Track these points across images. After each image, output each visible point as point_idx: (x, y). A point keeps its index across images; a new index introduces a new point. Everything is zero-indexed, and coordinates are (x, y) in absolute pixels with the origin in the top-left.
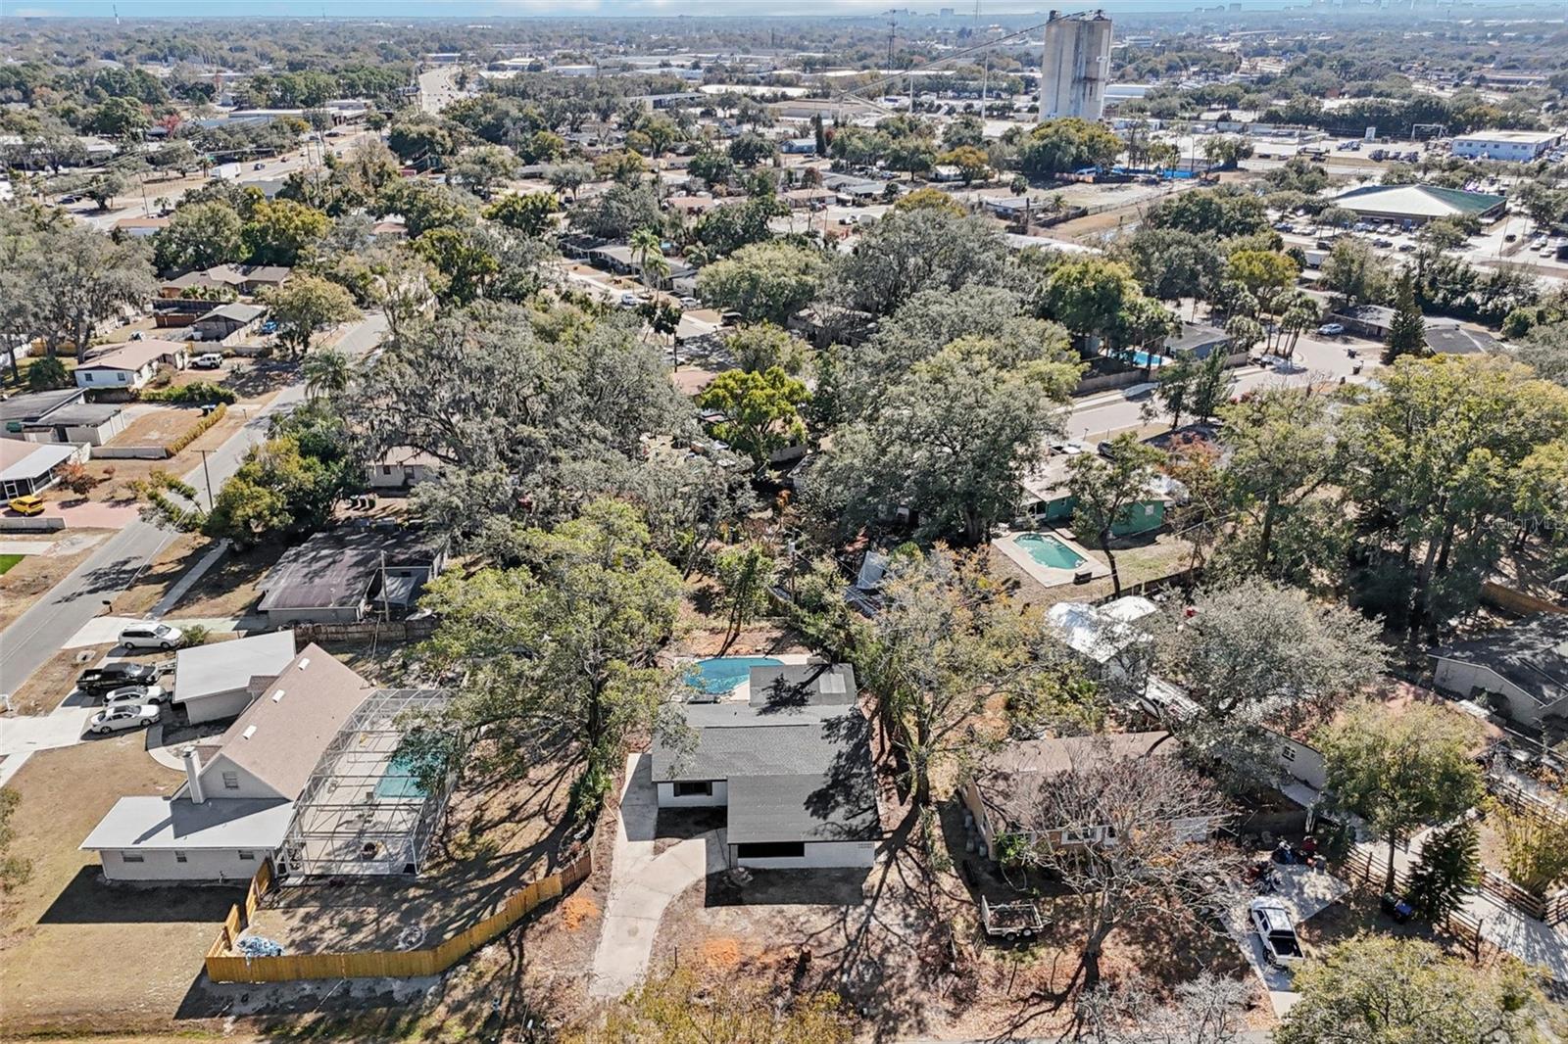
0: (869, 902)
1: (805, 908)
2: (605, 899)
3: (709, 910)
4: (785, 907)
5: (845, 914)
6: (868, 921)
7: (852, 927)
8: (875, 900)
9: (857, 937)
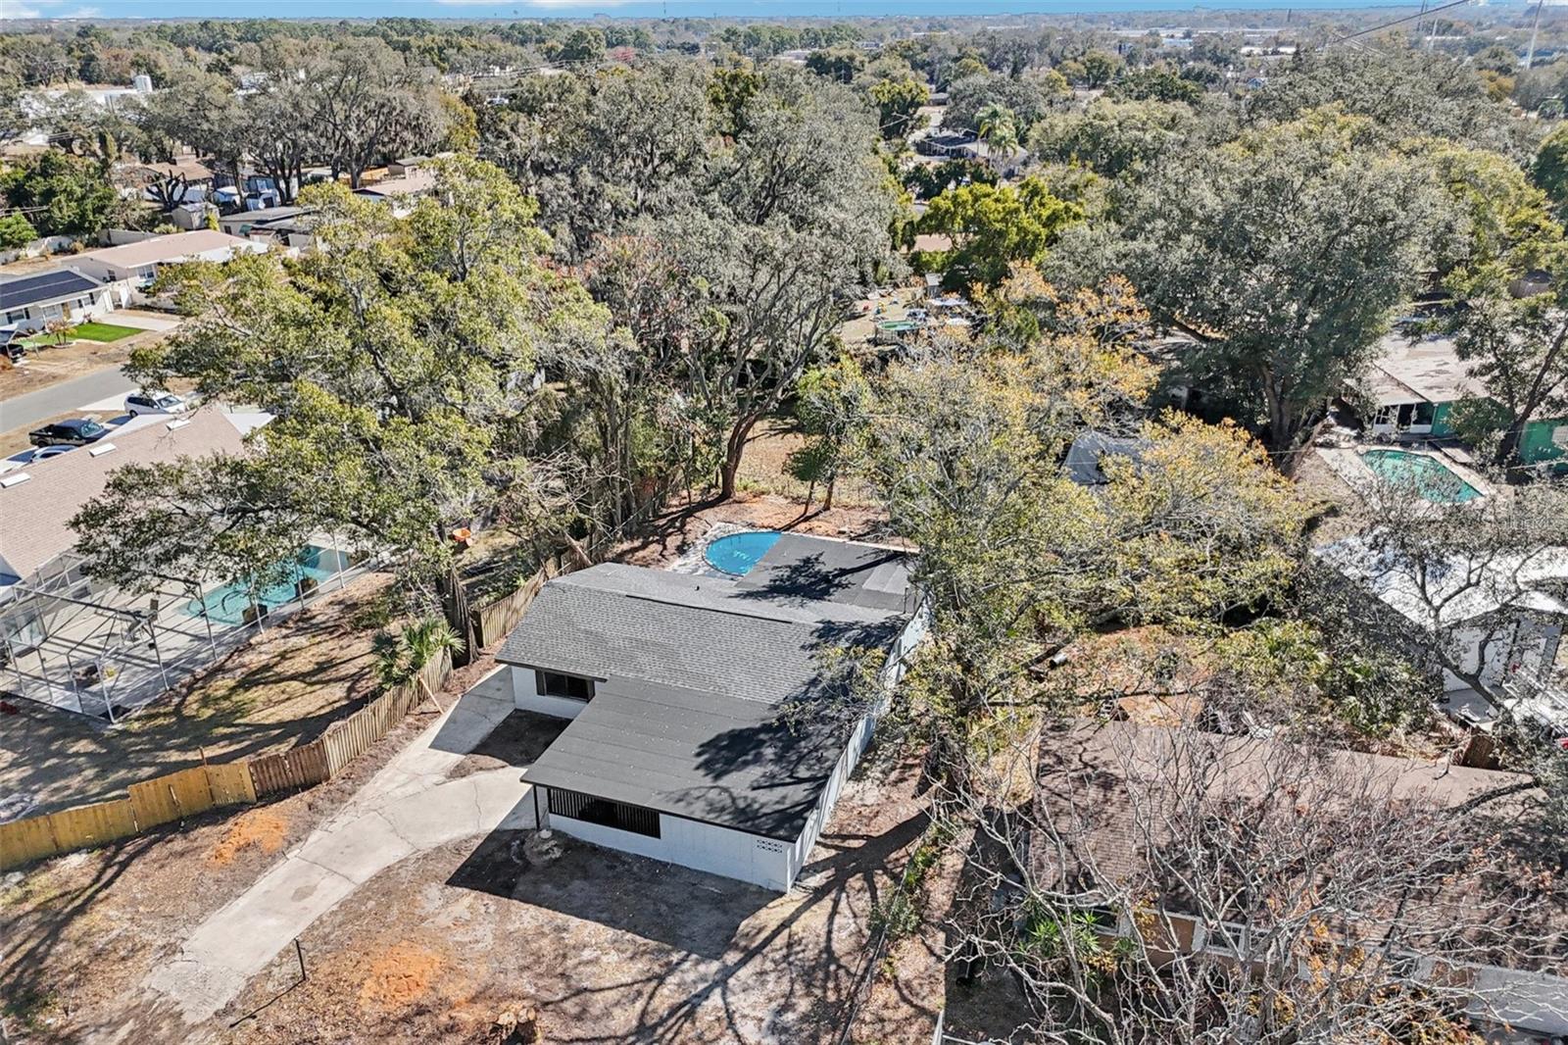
0: (732, 957)
1: (608, 933)
2: (311, 826)
3: (449, 890)
4: (575, 922)
5: (671, 968)
6: (705, 995)
7: (668, 995)
8: (749, 955)
9: (662, 1021)
